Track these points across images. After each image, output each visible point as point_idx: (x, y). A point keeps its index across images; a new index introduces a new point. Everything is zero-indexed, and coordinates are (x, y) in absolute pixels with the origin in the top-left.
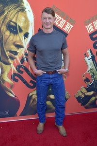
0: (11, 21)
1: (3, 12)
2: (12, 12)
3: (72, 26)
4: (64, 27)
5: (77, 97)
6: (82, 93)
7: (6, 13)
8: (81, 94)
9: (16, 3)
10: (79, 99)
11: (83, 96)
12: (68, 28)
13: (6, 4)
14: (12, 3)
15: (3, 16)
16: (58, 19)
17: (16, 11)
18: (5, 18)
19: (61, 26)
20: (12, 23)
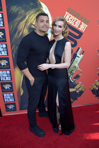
0: (32, 24)
1: (25, 17)
2: (32, 16)
3: (87, 26)
4: (79, 27)
5: (92, 89)
6: (96, 85)
7: (27, 18)
8: (95, 87)
9: (35, 8)
10: (93, 91)
11: (97, 89)
12: (83, 28)
13: (27, 10)
14: (32, 8)
15: (25, 21)
16: (74, 20)
17: (36, 16)
18: (27, 22)
19: (76, 26)
20: (33, 26)
